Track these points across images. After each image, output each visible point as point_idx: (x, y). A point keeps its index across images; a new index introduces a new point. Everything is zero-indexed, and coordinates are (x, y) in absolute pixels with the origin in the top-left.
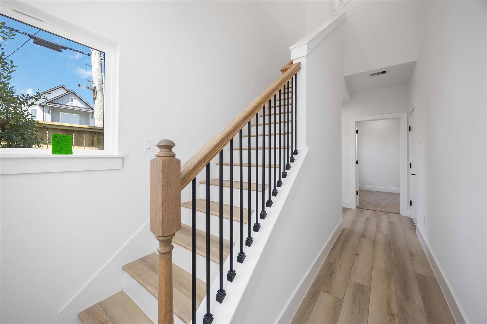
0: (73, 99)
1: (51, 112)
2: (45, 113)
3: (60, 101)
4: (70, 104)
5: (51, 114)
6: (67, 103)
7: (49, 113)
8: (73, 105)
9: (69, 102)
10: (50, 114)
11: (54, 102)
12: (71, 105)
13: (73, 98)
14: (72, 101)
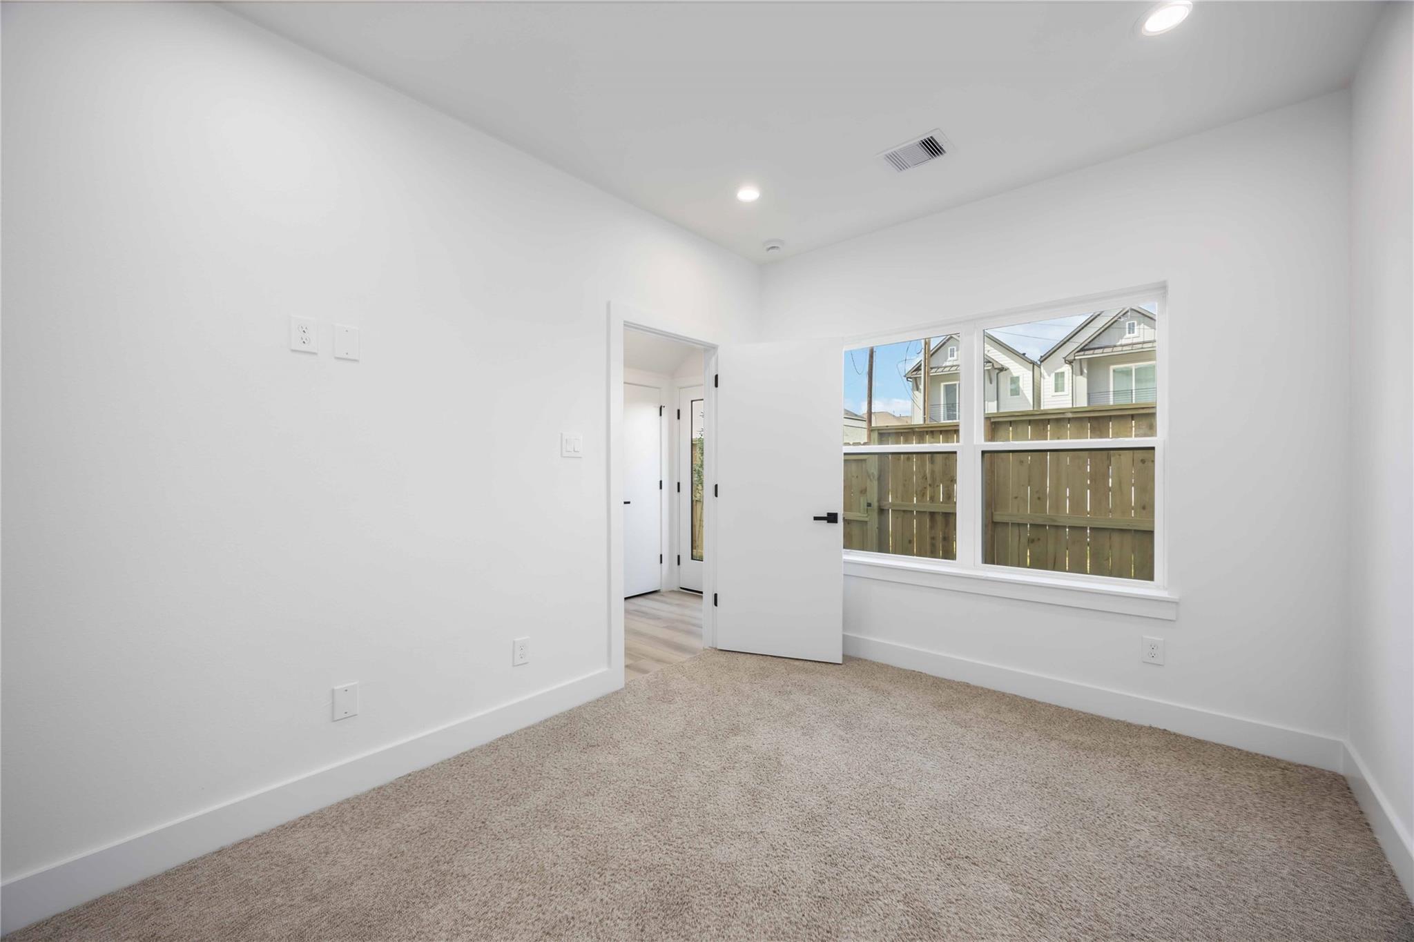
0: (1134, 326)
1: (1085, 371)
2: (1074, 376)
3: (1103, 341)
4: (1128, 338)
5: (1086, 375)
6: (1120, 341)
7: (1082, 373)
8: (1135, 341)
9: (1125, 337)
10: (1084, 377)
11: (1091, 346)
12: (1129, 341)
13: (1134, 323)
14: (1131, 329)
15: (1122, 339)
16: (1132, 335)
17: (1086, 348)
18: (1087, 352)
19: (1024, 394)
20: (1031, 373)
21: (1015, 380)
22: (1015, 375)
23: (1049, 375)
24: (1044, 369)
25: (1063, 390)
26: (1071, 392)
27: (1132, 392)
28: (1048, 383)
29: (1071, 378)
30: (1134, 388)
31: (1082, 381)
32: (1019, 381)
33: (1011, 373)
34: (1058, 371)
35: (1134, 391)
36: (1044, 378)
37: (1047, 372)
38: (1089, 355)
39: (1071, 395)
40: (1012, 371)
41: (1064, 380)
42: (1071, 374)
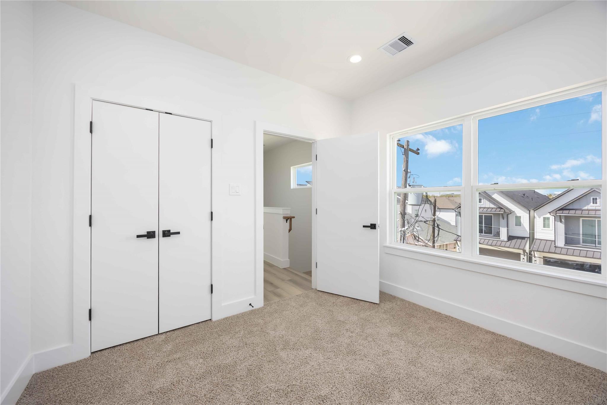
15: (588, 205)
16: (595, 205)
17: (564, 208)
18: (565, 211)
19: (523, 226)
20: (528, 215)
21: (518, 218)
22: (518, 215)
23: (539, 218)
24: (536, 214)
25: (549, 227)
26: (554, 229)
27: (596, 237)
28: (539, 222)
29: (554, 223)
30: (597, 234)
31: (561, 227)
32: (521, 218)
33: (516, 214)
34: (545, 216)
35: (597, 236)
36: (536, 218)
37: (538, 216)
38: (565, 213)
39: (554, 230)
40: (516, 213)
41: (549, 222)
42: (554, 221)
